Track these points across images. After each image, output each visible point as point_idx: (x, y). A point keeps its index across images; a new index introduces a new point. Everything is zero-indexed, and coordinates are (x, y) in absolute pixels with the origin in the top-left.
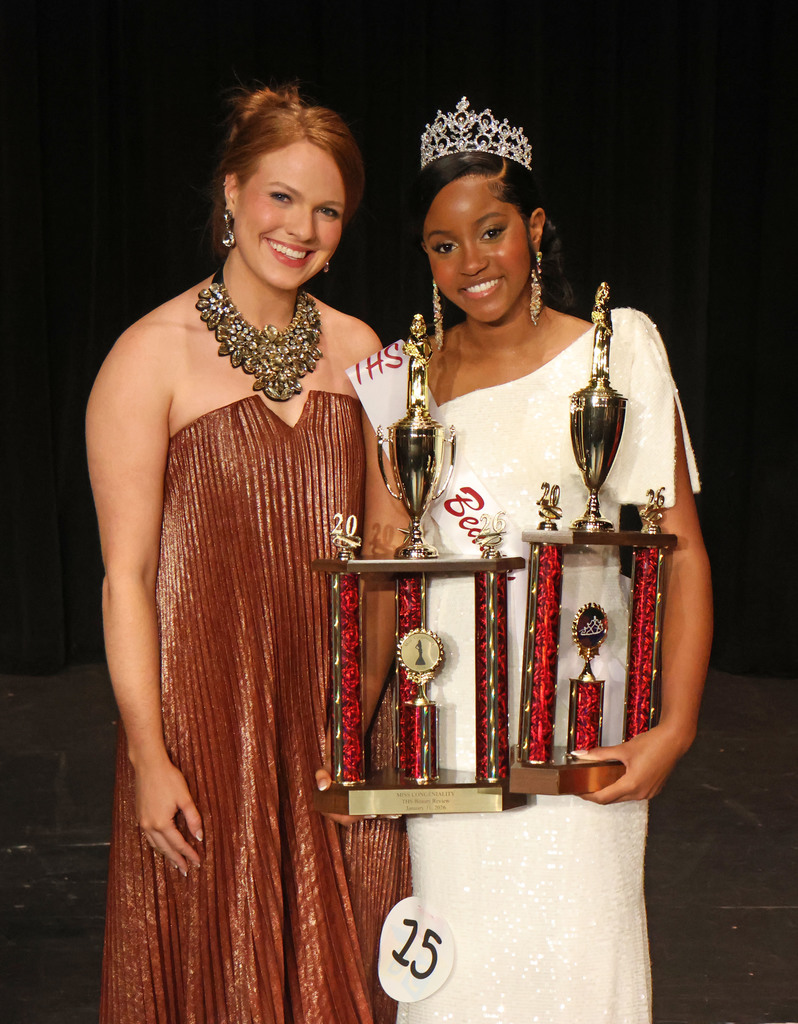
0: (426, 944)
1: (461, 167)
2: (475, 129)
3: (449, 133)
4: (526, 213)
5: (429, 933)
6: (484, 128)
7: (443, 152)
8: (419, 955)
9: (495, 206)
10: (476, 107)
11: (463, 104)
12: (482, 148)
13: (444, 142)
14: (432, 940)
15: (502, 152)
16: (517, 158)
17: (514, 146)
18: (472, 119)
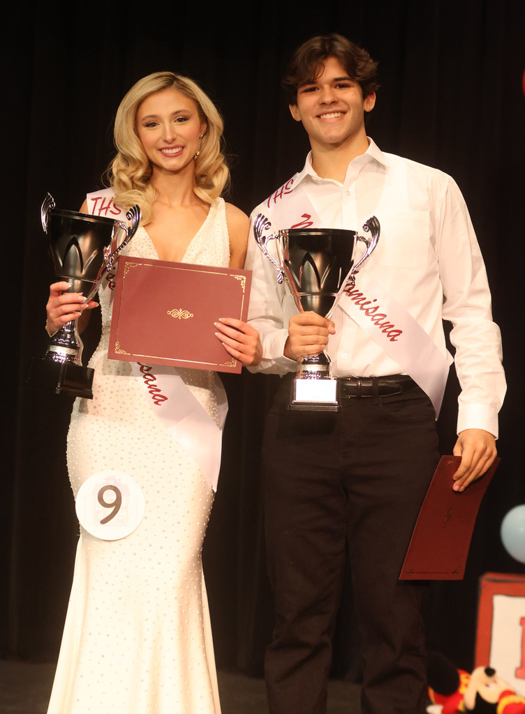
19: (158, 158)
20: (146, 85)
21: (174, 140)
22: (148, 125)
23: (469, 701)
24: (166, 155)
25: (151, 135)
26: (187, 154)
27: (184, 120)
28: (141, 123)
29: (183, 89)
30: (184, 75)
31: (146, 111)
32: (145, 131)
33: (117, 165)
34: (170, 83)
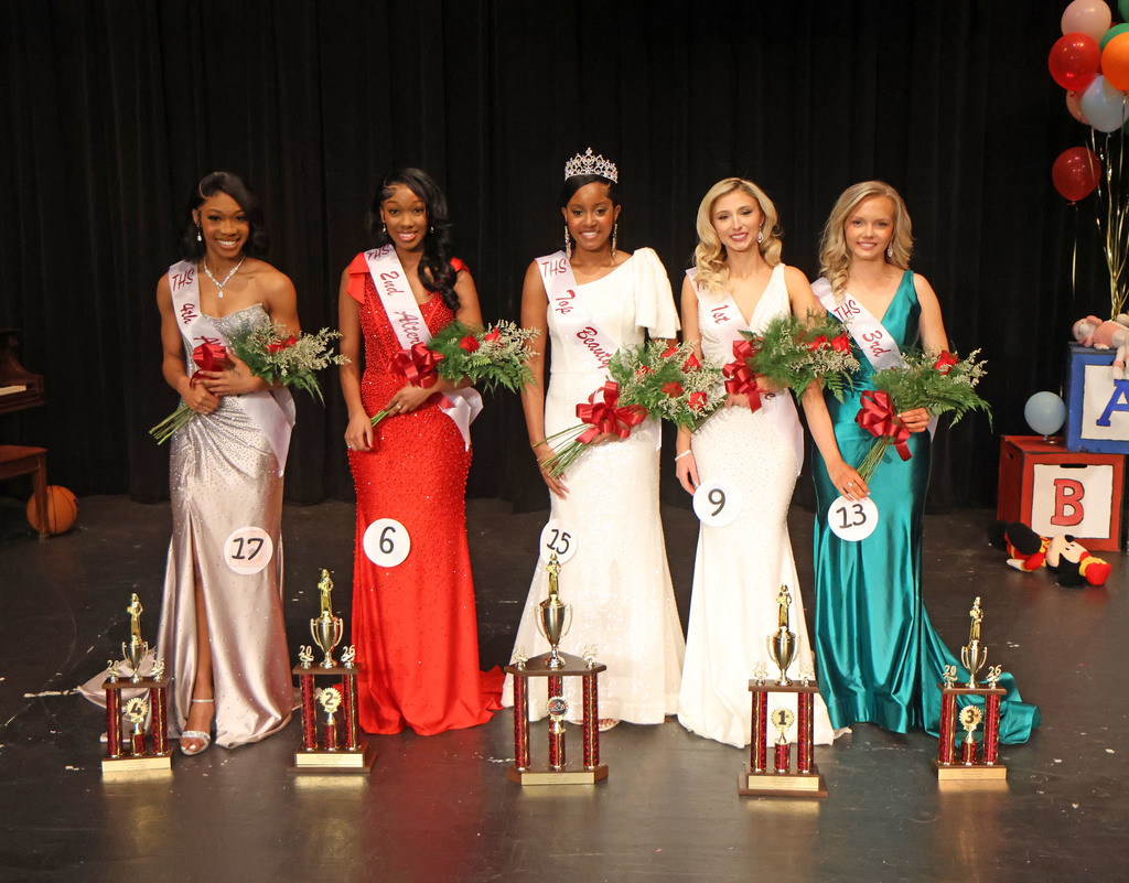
0: (563, 539)
1: (586, 180)
2: (594, 165)
3: (582, 165)
4: (614, 206)
5: (565, 534)
6: (598, 164)
7: (579, 173)
8: (560, 544)
9: (605, 199)
10: (595, 154)
11: (589, 152)
12: (598, 173)
13: (579, 168)
14: (566, 537)
15: (605, 175)
16: (611, 178)
17: (611, 172)
18: (594, 159)
19: (729, 243)
20: (721, 187)
21: (740, 228)
22: (721, 218)
23: (1055, 562)
24: (736, 240)
25: (724, 226)
26: (750, 239)
27: (748, 213)
28: (716, 216)
29: (747, 189)
30: (747, 179)
31: (720, 208)
32: (719, 223)
33: (699, 252)
34: (736, 186)
